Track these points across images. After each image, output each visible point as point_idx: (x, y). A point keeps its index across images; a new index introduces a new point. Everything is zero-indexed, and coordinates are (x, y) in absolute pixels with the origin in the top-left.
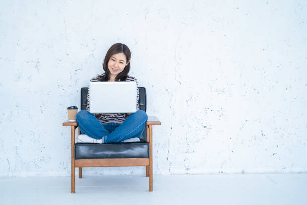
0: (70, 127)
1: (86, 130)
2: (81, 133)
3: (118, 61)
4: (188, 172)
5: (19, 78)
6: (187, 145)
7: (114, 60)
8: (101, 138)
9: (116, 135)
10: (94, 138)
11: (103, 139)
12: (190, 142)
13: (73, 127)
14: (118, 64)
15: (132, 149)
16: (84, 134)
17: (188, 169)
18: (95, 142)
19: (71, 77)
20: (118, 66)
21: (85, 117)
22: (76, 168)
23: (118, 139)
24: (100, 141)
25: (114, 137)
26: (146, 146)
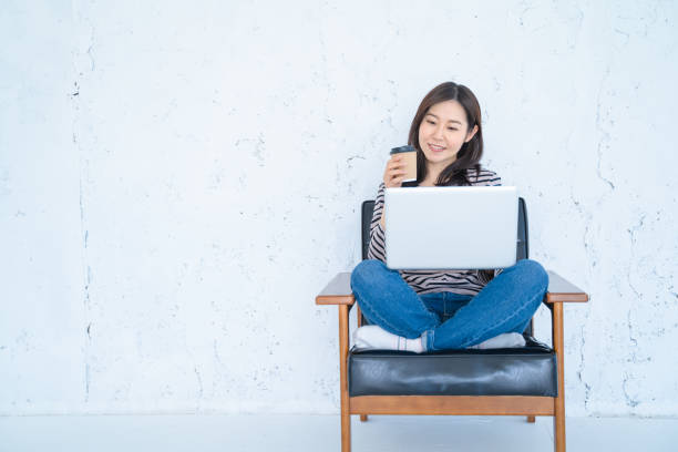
0: (337, 306)
1: (378, 315)
2: (363, 322)
3: (443, 125)
4: (636, 410)
5: (218, 181)
6: (633, 344)
7: (433, 123)
8: (420, 336)
9: (459, 328)
10: (401, 334)
11: (424, 338)
12: (641, 334)
13: (344, 308)
14: (442, 132)
15: (505, 370)
16: (373, 324)
17: (634, 404)
18: (402, 348)
19: (338, 174)
20: (445, 138)
21: (374, 278)
22: (353, 417)
23: (465, 341)
24: (416, 345)
25: (454, 336)
26: (545, 364)
